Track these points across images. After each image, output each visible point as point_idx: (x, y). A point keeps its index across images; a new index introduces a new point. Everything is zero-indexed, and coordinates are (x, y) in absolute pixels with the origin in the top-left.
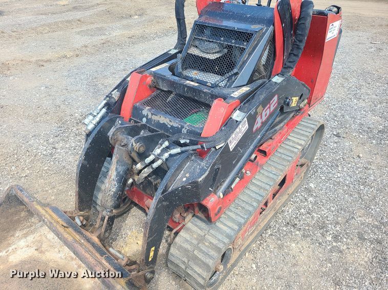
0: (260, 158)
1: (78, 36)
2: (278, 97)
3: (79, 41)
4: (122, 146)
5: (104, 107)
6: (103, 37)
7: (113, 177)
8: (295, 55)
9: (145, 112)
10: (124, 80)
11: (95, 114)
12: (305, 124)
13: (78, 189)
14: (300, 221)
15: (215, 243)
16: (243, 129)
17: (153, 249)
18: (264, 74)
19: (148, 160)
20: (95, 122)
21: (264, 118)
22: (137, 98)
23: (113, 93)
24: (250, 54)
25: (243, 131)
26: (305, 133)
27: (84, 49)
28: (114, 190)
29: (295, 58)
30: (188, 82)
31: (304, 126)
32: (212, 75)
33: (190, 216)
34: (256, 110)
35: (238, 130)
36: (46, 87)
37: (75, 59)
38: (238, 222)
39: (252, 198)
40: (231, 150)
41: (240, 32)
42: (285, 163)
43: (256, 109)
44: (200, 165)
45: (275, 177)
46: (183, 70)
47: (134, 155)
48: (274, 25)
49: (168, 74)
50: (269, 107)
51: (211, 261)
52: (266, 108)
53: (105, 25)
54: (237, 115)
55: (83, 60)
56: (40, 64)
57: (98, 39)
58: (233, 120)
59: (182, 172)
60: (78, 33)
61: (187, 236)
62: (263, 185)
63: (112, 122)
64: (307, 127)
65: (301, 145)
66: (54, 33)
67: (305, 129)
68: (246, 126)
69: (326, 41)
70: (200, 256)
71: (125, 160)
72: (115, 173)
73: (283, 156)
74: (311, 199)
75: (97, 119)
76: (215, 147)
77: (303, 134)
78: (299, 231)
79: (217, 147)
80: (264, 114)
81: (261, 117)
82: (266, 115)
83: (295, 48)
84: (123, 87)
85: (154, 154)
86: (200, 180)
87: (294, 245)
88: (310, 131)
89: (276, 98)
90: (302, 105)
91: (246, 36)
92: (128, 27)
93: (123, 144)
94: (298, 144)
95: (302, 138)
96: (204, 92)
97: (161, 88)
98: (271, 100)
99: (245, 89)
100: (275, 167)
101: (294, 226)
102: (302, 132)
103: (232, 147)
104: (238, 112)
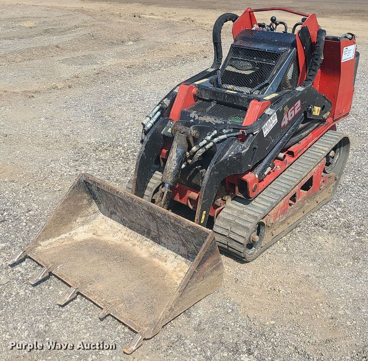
0: (289, 159)
1: (64, 66)
2: (301, 102)
3: (67, 71)
4: (182, 133)
5: (158, 111)
6: (95, 66)
7: (173, 158)
8: (313, 70)
9: (192, 115)
10: (172, 91)
11: (151, 116)
12: (330, 135)
13: (136, 177)
14: (327, 223)
15: (252, 214)
16: (274, 122)
17: (205, 212)
18: (290, 87)
19: (201, 144)
20: (152, 122)
21: (290, 118)
22: (185, 104)
23: (164, 101)
24: (278, 70)
25: (273, 123)
26: (329, 142)
27: (75, 79)
28: (174, 168)
29: (313, 72)
30: (228, 91)
31: (329, 137)
32: (246, 88)
33: (230, 199)
34: (283, 109)
35: (269, 120)
36: (46, 118)
37: (69, 90)
38: (270, 202)
39: (282, 187)
40: (265, 136)
41: (270, 53)
42: (310, 164)
43: (283, 107)
44: (241, 146)
45: (301, 173)
46: (222, 84)
47: (191, 139)
48: (296, 48)
49: (211, 86)
50: (294, 109)
51: (250, 225)
52: (291, 109)
53: (93, 53)
54: (268, 111)
55: (78, 91)
56: (29, 95)
57: (89, 69)
58: (266, 115)
59: (228, 151)
60: (63, 61)
61: (229, 212)
62: (291, 178)
63: (164, 123)
64: (332, 138)
65: (325, 151)
66: (31, 62)
67: (330, 139)
68: (275, 120)
69: (342, 62)
70: (241, 223)
71: (184, 144)
72: (175, 155)
73: (309, 159)
74: (339, 209)
75: (154, 120)
76: (252, 134)
77: (328, 143)
78: (326, 229)
79: (254, 133)
80: (289, 114)
81: (288, 116)
82: (291, 115)
83: (313, 65)
84: (172, 96)
85: (206, 140)
86: (243, 152)
87: (320, 237)
88: (334, 140)
89: (299, 102)
90: (325, 116)
91: (275, 56)
92: (122, 55)
93: (182, 132)
94: (323, 150)
95: (326, 146)
96: (242, 98)
97: (204, 98)
98: (295, 103)
99: (274, 95)
100: (302, 167)
101: (322, 226)
102: (327, 142)
103: (265, 133)
104: (269, 108)
